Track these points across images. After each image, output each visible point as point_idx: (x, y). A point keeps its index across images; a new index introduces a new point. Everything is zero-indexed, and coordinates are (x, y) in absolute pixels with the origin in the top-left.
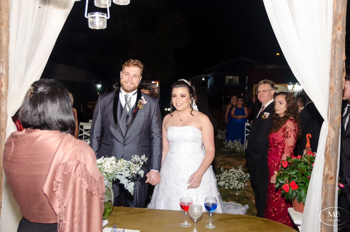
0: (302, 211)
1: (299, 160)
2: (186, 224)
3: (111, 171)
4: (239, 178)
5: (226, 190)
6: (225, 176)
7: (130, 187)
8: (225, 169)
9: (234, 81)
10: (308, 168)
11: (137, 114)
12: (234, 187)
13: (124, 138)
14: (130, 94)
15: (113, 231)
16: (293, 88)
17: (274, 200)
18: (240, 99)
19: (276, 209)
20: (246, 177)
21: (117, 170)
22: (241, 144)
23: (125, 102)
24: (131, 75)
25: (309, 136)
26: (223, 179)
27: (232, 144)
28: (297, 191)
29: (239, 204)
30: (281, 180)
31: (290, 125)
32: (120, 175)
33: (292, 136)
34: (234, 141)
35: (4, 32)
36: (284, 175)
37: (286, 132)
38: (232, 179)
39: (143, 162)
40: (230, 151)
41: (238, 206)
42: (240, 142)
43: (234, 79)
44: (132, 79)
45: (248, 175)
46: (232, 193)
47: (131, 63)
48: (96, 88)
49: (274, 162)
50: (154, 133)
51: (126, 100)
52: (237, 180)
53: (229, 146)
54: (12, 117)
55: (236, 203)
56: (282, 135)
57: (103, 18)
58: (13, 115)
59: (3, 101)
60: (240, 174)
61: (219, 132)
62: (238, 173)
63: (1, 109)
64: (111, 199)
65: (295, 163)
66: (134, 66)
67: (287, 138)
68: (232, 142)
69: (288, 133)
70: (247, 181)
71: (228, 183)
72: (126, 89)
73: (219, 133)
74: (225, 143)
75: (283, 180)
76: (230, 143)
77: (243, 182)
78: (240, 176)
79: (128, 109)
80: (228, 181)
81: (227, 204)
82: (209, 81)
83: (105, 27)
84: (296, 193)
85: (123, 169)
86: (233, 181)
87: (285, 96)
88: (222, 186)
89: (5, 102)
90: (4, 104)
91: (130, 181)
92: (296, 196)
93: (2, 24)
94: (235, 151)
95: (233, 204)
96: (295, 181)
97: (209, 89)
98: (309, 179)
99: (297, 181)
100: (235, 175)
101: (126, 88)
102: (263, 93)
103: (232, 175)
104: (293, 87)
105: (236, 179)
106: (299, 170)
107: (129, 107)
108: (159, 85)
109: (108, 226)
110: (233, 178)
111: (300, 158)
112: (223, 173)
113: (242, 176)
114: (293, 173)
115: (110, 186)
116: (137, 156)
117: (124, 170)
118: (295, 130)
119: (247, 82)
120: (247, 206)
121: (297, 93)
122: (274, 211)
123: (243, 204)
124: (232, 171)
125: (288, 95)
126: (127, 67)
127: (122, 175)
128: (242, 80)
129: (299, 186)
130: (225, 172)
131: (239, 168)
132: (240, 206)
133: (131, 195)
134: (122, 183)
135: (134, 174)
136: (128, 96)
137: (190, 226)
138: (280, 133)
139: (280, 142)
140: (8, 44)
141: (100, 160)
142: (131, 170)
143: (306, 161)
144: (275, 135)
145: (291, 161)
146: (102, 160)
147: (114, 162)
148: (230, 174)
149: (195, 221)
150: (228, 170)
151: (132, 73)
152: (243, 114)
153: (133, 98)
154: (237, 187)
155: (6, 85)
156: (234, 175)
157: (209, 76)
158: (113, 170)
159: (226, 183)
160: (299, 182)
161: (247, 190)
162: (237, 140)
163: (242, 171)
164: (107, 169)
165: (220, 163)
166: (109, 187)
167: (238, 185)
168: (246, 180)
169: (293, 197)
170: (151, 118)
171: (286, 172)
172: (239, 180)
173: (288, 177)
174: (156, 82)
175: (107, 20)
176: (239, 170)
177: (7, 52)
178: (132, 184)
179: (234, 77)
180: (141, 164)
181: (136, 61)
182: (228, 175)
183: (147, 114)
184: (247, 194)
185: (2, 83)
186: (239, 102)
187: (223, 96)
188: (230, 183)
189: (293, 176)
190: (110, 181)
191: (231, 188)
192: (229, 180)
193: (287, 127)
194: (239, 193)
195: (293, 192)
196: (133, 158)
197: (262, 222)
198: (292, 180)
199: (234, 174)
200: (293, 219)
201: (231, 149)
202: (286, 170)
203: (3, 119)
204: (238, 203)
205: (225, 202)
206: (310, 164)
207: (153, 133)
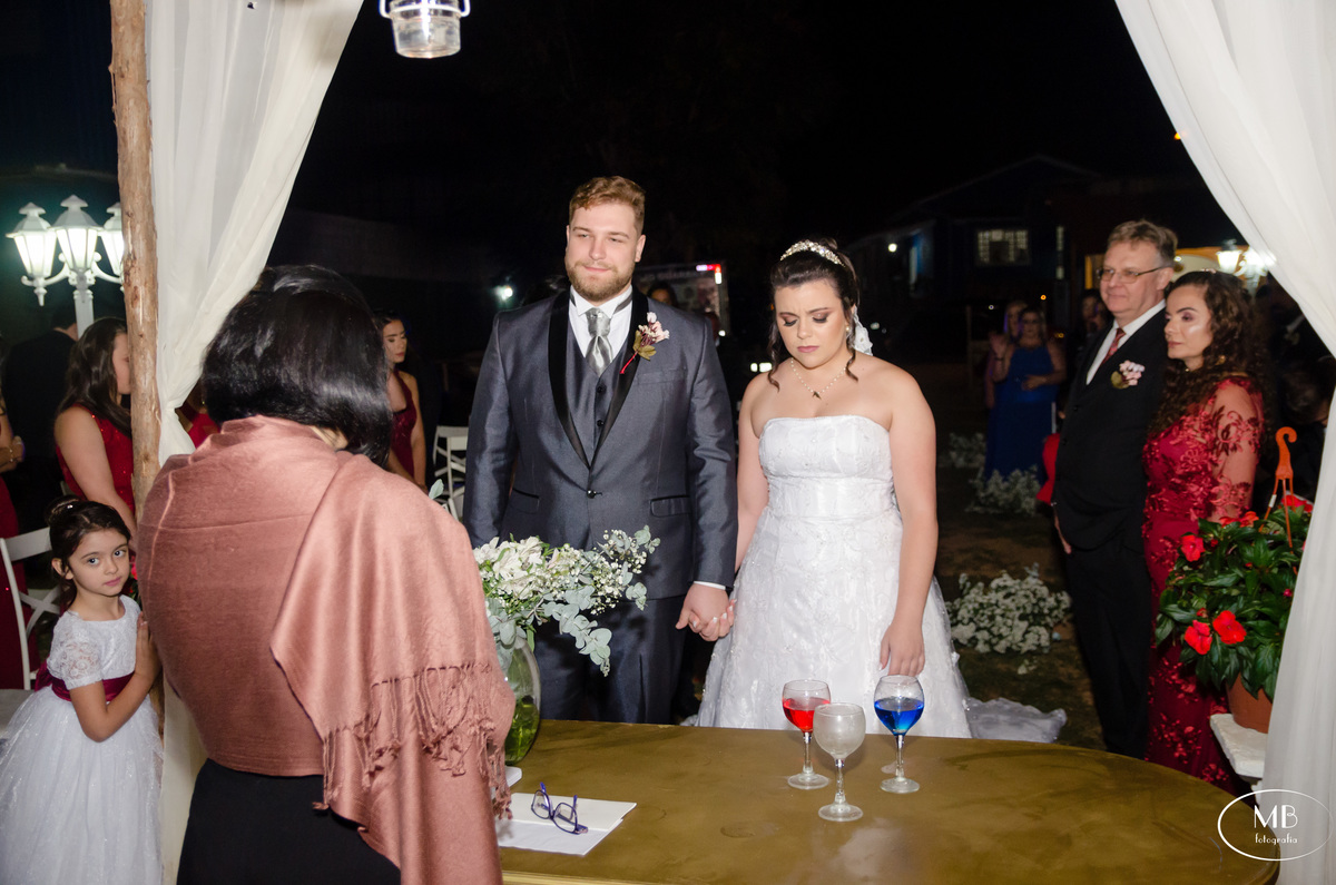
0: (1263, 726)
1: (1250, 529)
2: (808, 779)
3: (527, 590)
4: (1029, 610)
5: (981, 657)
6: (977, 606)
7: (597, 645)
8: (973, 581)
9: (1012, 247)
10: (1284, 560)
11: (635, 378)
12: (1009, 644)
13: (590, 468)
14: (607, 307)
15: (538, 805)
16: (1242, 264)
17: (1181, 696)
18: (1030, 316)
19: (1190, 729)
20: (1057, 608)
21: (548, 583)
22: (1040, 483)
23: (590, 338)
24: (599, 238)
25: (1286, 437)
26: (967, 616)
27: (1003, 486)
28: (1243, 650)
29: (1030, 709)
30: (1179, 610)
31: (1233, 402)
32: (558, 602)
33: (1244, 444)
34: (1013, 474)
35: (131, 103)
36: (1190, 589)
37: (1220, 432)
38: (1003, 616)
39: (644, 554)
40: (997, 512)
41: (1026, 715)
42: (1033, 476)
43: (1012, 241)
44: (603, 252)
45: (1065, 598)
46: (1002, 667)
47: (594, 191)
48: (493, 300)
49: (1172, 549)
50: (702, 446)
51: (592, 331)
52: (1022, 618)
53: (992, 495)
54: (177, 410)
55: (1018, 705)
56: (1200, 443)
57: (447, 13)
58: (179, 403)
59: (141, 353)
60: (1031, 596)
61: (956, 441)
62: (1022, 593)
63: (138, 383)
64: (532, 690)
65: (1234, 542)
66: (605, 201)
67: (1227, 454)
68: (1005, 480)
69: (1228, 433)
70: (1060, 622)
71: (989, 630)
72: (587, 290)
73: (955, 446)
74: (977, 482)
75: (1186, 609)
76: (997, 484)
77: (1046, 626)
78: (1034, 605)
79: (600, 362)
80: (986, 623)
81: (984, 711)
82: (915, 255)
83: (455, 48)
84: (1240, 657)
85: (569, 581)
86: (1005, 624)
87: (1205, 288)
88: (965, 642)
89: (149, 357)
90: (147, 362)
91: (595, 624)
92: (1239, 670)
93: (123, 76)
94: (1018, 511)
95: (1007, 707)
96: (1233, 609)
97: (916, 284)
98: (1290, 599)
99: (1243, 610)
100: (1013, 600)
101: (587, 284)
102: (1124, 279)
103: (1002, 601)
104: (1241, 258)
105: (1017, 614)
106: (1248, 568)
107: (604, 353)
108: (724, 277)
109: (521, 787)
110: (1007, 609)
111: (1251, 522)
112: (968, 593)
113: (1042, 604)
114: (1227, 580)
115: (527, 645)
116: (620, 532)
117: (572, 586)
118: (1253, 421)
119: (1060, 248)
120: (1060, 715)
121: (1256, 280)
122: (1185, 739)
123: (1046, 709)
124: (1002, 584)
125: (1219, 287)
126: (583, 209)
127: (566, 603)
128: (1042, 241)
129: (1250, 628)
130: (975, 590)
131: (1028, 575)
132: (1035, 716)
133: (602, 674)
134: (566, 631)
135: (608, 600)
136: (600, 316)
137: (822, 786)
138: (1194, 433)
139: (1194, 469)
140: (149, 146)
141: (484, 551)
142: (599, 586)
143: (1278, 533)
144: (1172, 443)
145: (1215, 537)
146: (493, 550)
147: (536, 558)
148: (993, 597)
149: (840, 765)
150: (987, 582)
151: (601, 230)
152: (1047, 369)
153: (616, 319)
154: (1021, 644)
155: (148, 296)
156: (1008, 601)
157: (914, 233)
158: (534, 587)
159: (978, 629)
160: (1252, 615)
161: (1059, 656)
162: (1022, 470)
163: (1041, 582)
164: (512, 582)
165: (959, 559)
166: (521, 650)
167: (1027, 636)
168: (1056, 617)
169: (1227, 671)
170: (688, 390)
171: (1199, 578)
172: (1028, 620)
173: (1206, 596)
174: (711, 267)
175: (463, 20)
176: (1029, 579)
177: (147, 176)
178: (605, 635)
179: (1009, 235)
180: (637, 562)
181: (614, 183)
182: (985, 601)
183: (671, 377)
184: (1062, 670)
185: (136, 288)
186: (1027, 327)
187: (968, 309)
188: (995, 630)
189: (1225, 591)
190: (523, 627)
191: (1001, 647)
192: (992, 618)
193: (1222, 409)
194: (1032, 668)
195: (1225, 654)
196: (606, 542)
197: (1101, 769)
198: (1221, 607)
199: (1007, 596)
200: (1232, 755)
201: (1001, 503)
202: (1201, 571)
203: (145, 417)
204: (1024, 703)
205: (976, 703)
206: (1294, 543)
207: (697, 445)
